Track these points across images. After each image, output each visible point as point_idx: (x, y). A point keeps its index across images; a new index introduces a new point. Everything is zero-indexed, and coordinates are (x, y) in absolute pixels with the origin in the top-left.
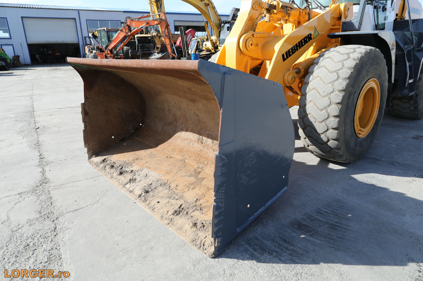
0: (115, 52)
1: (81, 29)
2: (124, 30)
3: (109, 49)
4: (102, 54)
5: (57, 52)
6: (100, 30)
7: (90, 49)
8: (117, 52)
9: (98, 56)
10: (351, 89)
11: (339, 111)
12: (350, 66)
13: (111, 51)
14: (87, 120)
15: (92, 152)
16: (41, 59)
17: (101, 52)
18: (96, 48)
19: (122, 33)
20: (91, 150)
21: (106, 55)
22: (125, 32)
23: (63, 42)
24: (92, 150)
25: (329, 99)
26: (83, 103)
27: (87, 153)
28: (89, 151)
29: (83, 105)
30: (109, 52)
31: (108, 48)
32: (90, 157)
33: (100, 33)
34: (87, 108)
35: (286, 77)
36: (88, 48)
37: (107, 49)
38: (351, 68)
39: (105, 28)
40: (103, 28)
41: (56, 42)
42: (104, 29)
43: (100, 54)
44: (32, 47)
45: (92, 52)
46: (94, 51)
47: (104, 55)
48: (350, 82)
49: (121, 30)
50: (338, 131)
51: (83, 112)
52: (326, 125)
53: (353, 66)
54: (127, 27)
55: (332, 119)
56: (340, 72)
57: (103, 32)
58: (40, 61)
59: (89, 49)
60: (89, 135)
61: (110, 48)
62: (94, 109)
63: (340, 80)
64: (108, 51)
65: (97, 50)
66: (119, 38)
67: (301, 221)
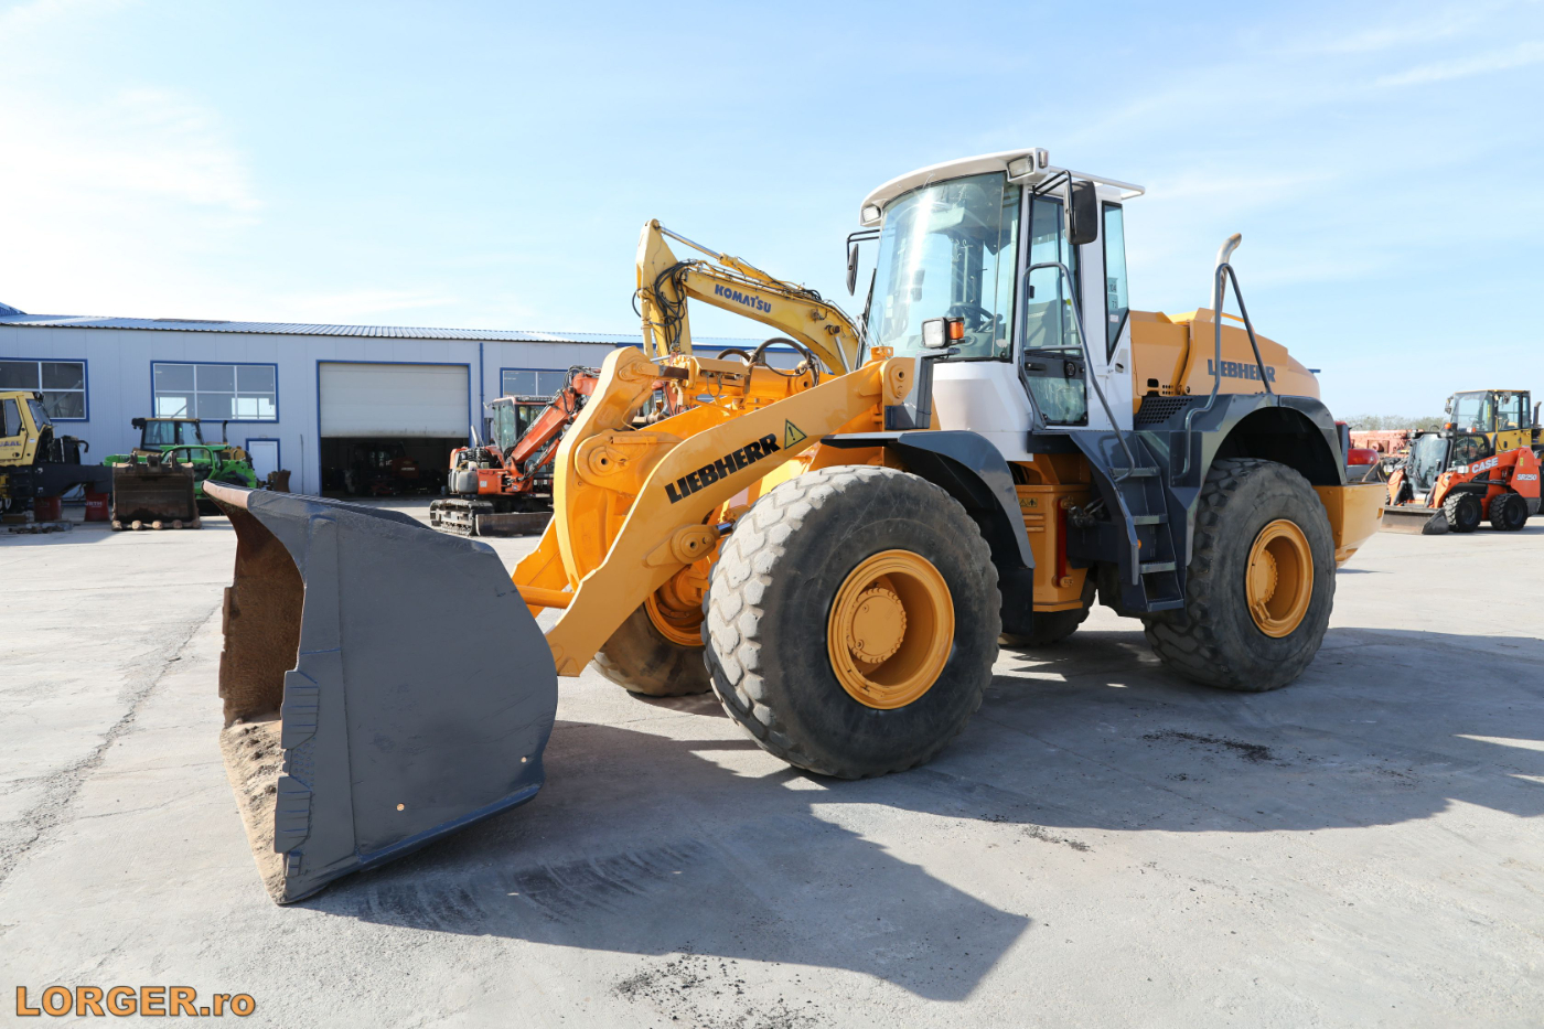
0: (531, 468)
1: (482, 395)
2: (562, 405)
3: (514, 459)
4: (494, 472)
5: (407, 462)
6: (500, 403)
7: (463, 456)
8: (537, 468)
9: (481, 477)
10: (793, 572)
11: (755, 625)
12: (795, 517)
13: (521, 465)
14: (233, 628)
15: (235, 709)
16: (353, 483)
17: (492, 466)
18: (478, 455)
19: (554, 411)
20: (234, 704)
21: (504, 475)
22: (564, 409)
23: (423, 435)
24: (237, 706)
25: (741, 595)
26: (230, 589)
27: (225, 713)
28: (228, 707)
29: (230, 592)
30: (513, 468)
31: (513, 455)
32: (229, 724)
33: (500, 409)
34: (236, 599)
35: (675, 542)
36: (458, 455)
37: (509, 458)
38: (796, 520)
39: (513, 399)
40: (508, 398)
41: (403, 435)
42: (510, 401)
43: (488, 473)
44: (332, 448)
45: (465, 466)
46: (471, 464)
47: (499, 477)
48: (786, 555)
49: (551, 405)
50: (762, 679)
51: (227, 610)
52: (738, 661)
53: (801, 517)
54: (573, 395)
55: (746, 645)
56: (773, 529)
57: (507, 407)
58: (351, 489)
59: (460, 457)
60: (235, 665)
61: (518, 455)
62: (256, 604)
63: (766, 550)
64: (510, 464)
65: (481, 462)
66: (547, 426)
67: (553, 874)
